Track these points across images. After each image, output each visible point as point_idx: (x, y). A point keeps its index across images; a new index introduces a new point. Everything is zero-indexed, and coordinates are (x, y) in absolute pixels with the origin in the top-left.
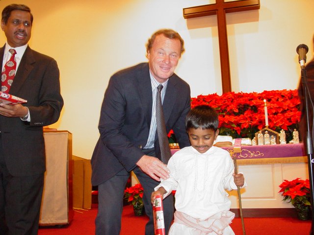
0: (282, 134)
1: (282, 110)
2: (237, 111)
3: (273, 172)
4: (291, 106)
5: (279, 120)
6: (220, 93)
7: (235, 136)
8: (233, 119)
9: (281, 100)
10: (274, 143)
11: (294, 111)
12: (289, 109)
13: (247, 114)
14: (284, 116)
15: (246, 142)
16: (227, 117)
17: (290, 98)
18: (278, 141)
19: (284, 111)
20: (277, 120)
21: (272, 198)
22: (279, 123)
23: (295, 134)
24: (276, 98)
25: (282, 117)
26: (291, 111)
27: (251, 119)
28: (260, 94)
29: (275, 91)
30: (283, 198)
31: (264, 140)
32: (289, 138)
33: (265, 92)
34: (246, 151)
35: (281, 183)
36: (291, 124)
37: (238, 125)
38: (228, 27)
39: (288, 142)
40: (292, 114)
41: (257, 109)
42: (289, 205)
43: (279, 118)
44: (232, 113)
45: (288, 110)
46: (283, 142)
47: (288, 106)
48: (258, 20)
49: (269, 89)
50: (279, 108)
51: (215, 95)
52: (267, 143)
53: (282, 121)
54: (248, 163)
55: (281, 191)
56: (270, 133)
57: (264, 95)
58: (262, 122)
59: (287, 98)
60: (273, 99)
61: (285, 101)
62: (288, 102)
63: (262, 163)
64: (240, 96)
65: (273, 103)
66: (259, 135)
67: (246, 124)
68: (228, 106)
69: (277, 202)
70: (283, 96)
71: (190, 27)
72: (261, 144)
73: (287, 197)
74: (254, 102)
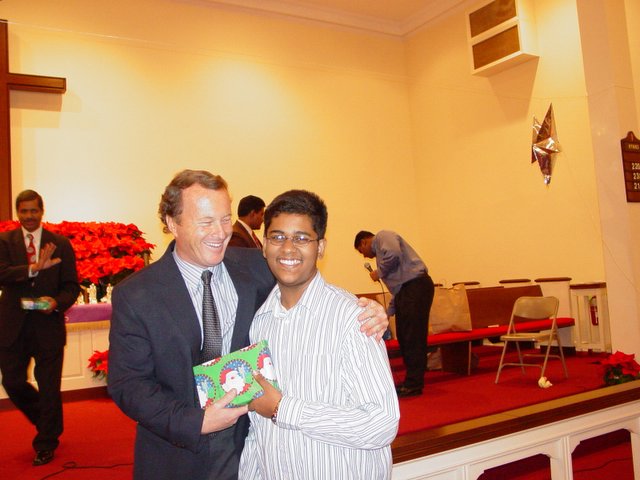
0: (92, 289)
1: (90, 253)
3: (80, 341)
4: (103, 248)
5: (87, 270)
9: (88, 238)
10: (81, 303)
11: (108, 257)
12: (100, 254)
14: (92, 262)
17: (101, 236)
18: (86, 300)
19: (93, 256)
20: (84, 269)
21: (79, 375)
22: (86, 273)
24: (82, 234)
25: (91, 266)
26: (103, 256)
28: (56, 226)
29: (79, 224)
30: (92, 374)
33: (65, 223)
35: (90, 355)
36: (103, 275)
38: (13, 111)
39: (99, 301)
42: (100, 383)
43: (87, 267)
45: (98, 254)
46: (93, 301)
47: (99, 248)
48: (59, 109)
49: (71, 220)
50: (87, 251)
53: (91, 271)
55: (90, 366)
57: (64, 229)
59: (96, 237)
60: (78, 238)
61: (94, 240)
62: (99, 242)
65: (78, 243)
70: (91, 233)
73: (98, 373)
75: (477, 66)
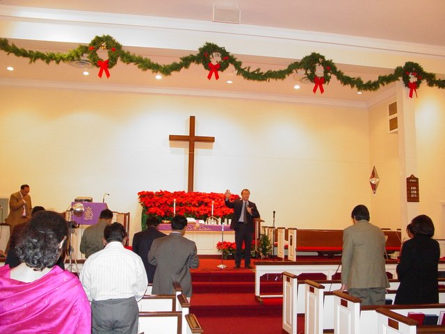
0: (220, 220)
2: (197, 205)
3: (214, 238)
6: (186, 191)
7: (197, 218)
8: (196, 209)
9: (220, 200)
10: (216, 224)
13: (202, 207)
15: (202, 222)
16: (192, 208)
18: (217, 223)
19: (221, 207)
20: (217, 212)
21: (212, 250)
23: (226, 220)
25: (220, 210)
27: (205, 210)
29: (217, 194)
30: (217, 250)
31: (211, 222)
32: (223, 221)
33: (212, 193)
34: (202, 227)
35: (217, 243)
36: (224, 214)
37: (198, 213)
38: (195, 149)
40: (225, 209)
41: (207, 204)
42: (220, 253)
44: (195, 206)
46: (220, 224)
48: (212, 148)
49: (214, 192)
51: (184, 192)
52: (213, 224)
53: (220, 213)
54: (203, 233)
55: (217, 247)
56: (214, 219)
57: (211, 195)
58: (210, 212)
63: (210, 233)
64: (198, 194)
65: (216, 202)
66: (209, 219)
67: (202, 213)
68: (192, 201)
69: (215, 252)
70: (221, 197)
71: (171, 146)
72: (209, 224)
73: (219, 249)
74: (207, 200)
75: (391, 130)
